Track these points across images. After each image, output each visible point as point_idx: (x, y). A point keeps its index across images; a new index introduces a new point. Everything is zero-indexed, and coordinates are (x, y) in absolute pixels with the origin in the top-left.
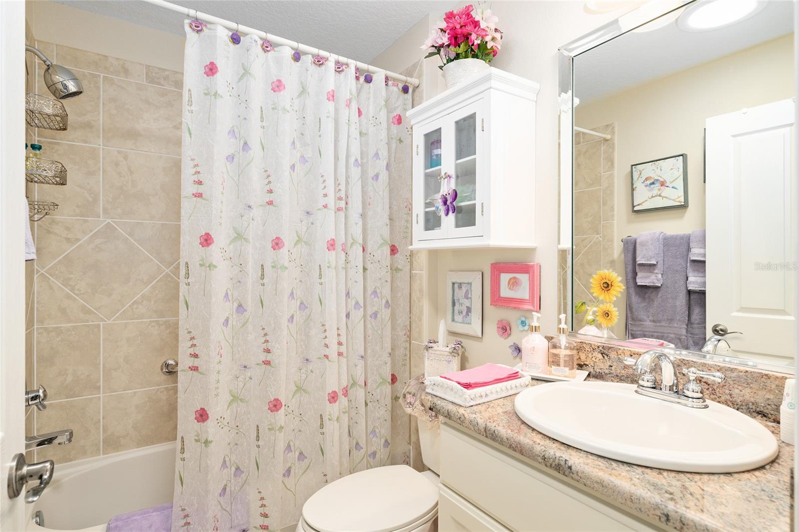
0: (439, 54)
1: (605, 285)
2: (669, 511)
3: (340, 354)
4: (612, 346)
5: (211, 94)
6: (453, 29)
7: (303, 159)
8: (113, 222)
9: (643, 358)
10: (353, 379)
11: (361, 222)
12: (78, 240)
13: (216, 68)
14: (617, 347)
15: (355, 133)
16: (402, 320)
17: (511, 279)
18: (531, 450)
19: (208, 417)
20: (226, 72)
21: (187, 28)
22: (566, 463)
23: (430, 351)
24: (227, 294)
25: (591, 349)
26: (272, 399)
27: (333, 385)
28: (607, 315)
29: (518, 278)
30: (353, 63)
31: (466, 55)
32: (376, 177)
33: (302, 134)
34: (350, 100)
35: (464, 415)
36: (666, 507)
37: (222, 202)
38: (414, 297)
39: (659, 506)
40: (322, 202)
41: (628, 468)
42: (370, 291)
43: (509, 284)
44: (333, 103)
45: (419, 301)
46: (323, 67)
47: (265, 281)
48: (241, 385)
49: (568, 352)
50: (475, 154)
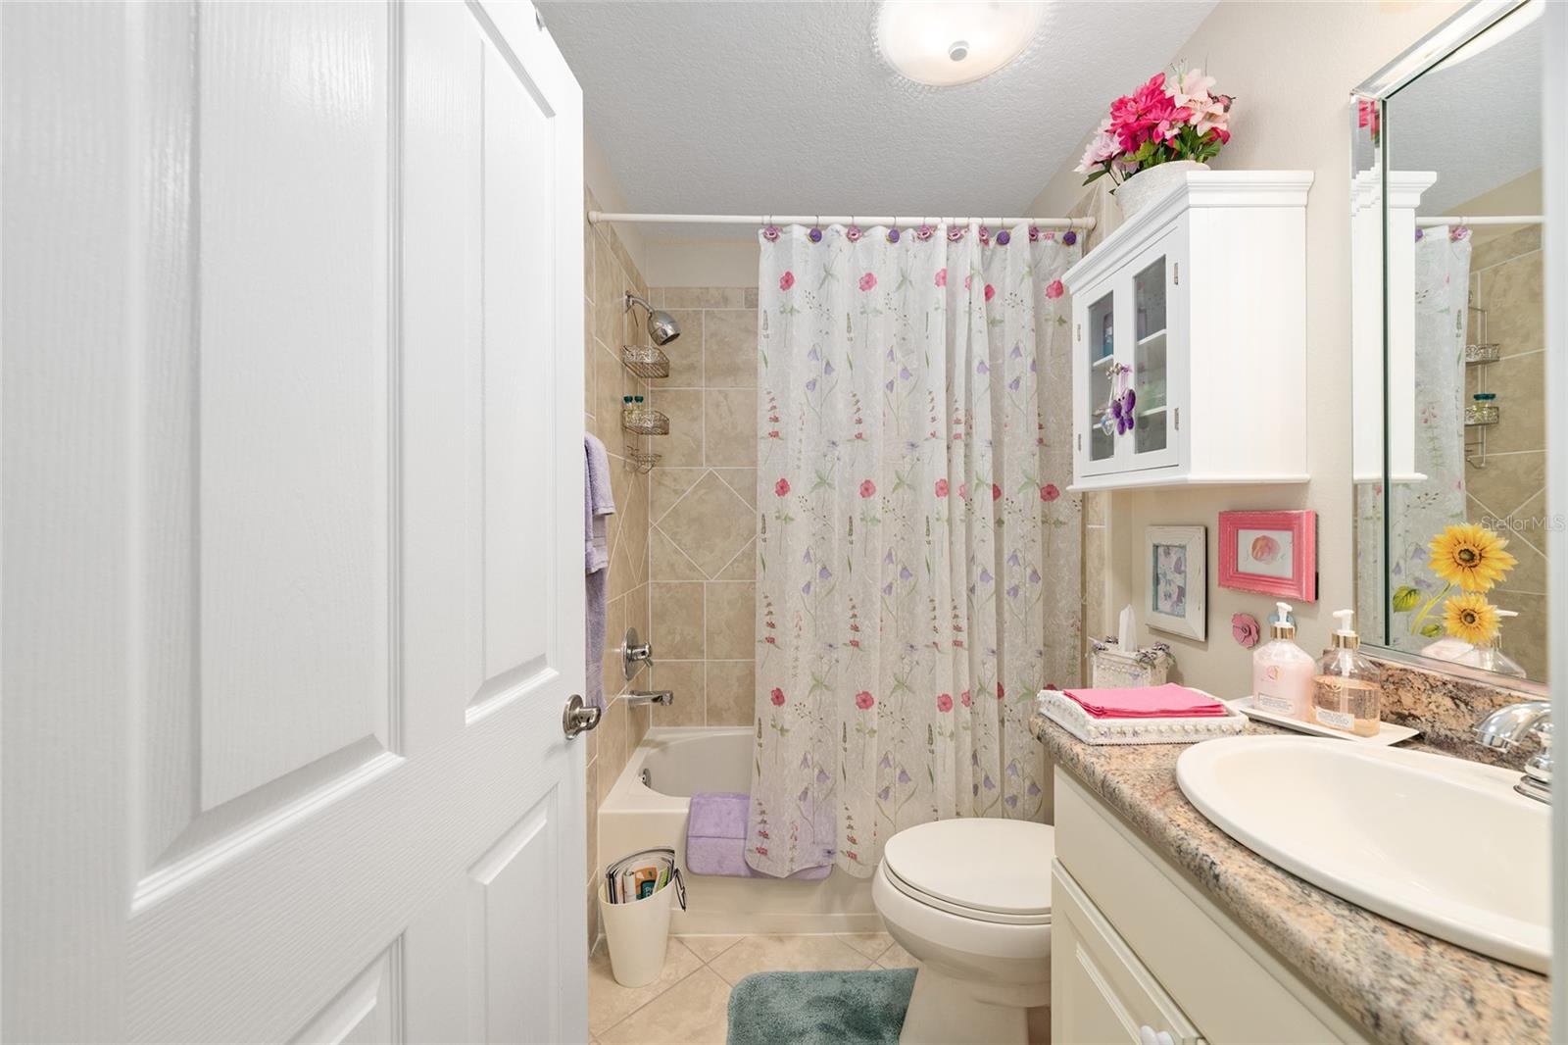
0: (1109, 171)
1: (1465, 556)
2: (1381, 1008)
3: (957, 644)
4: (1479, 684)
5: (787, 311)
6: (1125, 126)
7: (906, 373)
8: (716, 470)
9: (1510, 712)
10: (980, 684)
11: (991, 452)
12: (684, 491)
13: (792, 277)
14: (1490, 688)
15: (980, 323)
16: (1068, 601)
17: (1257, 540)
18: (1162, 831)
19: (783, 701)
20: (804, 280)
21: (762, 239)
22: (1211, 868)
23: (1101, 654)
24: (808, 553)
25: (1425, 685)
26: (861, 692)
27: (945, 686)
28: (1469, 619)
29: (1271, 539)
30: (975, 223)
31: (1154, 160)
32: (1016, 383)
33: (904, 339)
34: (971, 277)
35: (1078, 755)
36: (1378, 998)
37: (801, 440)
38: (1090, 565)
39: (1364, 993)
40: (929, 429)
41: (1346, 913)
42: (1007, 554)
43: (1254, 548)
44: (944, 288)
45: (1099, 574)
46: (931, 240)
47: (853, 538)
48: (826, 668)
49: (1357, 684)
50: (1165, 327)
